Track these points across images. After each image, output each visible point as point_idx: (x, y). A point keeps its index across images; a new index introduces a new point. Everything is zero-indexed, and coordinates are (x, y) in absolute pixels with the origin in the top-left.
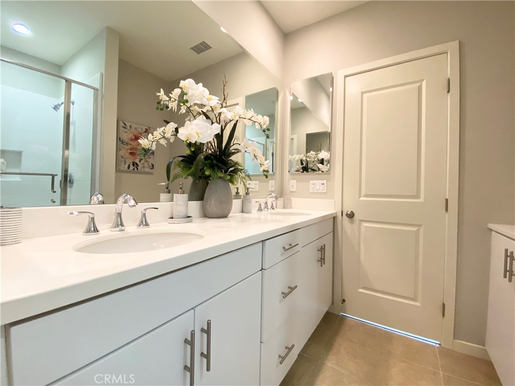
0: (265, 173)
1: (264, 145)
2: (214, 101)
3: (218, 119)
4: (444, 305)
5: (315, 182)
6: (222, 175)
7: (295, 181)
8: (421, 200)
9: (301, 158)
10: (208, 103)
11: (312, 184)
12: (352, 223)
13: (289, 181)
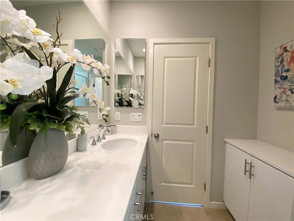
0: (105, 117)
1: (86, 78)
2: (45, 37)
3: (49, 60)
4: (205, 184)
5: (134, 114)
6: (55, 127)
7: (120, 112)
8: (195, 126)
9: (118, 92)
10: (35, 38)
11: (132, 115)
12: (158, 141)
13: (115, 113)
